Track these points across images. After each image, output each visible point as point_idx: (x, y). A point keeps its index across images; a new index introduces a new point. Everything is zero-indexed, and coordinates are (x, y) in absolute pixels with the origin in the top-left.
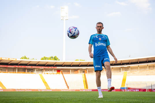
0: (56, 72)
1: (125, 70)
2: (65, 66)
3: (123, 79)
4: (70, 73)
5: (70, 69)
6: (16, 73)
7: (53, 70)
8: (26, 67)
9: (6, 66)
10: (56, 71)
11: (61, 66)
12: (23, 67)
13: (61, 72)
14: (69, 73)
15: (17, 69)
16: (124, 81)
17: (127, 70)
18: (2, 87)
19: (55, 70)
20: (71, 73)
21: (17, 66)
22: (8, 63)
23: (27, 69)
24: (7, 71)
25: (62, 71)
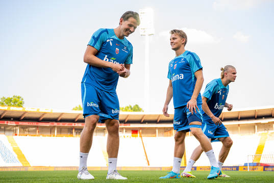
0: (130, 134)
1: (265, 130)
2: (145, 122)
3: (258, 147)
4: (156, 136)
5: (156, 128)
6: (54, 136)
7: (124, 130)
8: (73, 125)
9: (35, 124)
10: (131, 132)
11: (139, 122)
12: (67, 125)
13: (139, 134)
14: (154, 135)
15: (56, 129)
16: (260, 150)
17: (268, 130)
18: (22, 163)
19: (127, 129)
20: (158, 136)
21: (55, 124)
22: (39, 118)
23: (76, 129)
24: (37, 133)
25: (141, 131)
